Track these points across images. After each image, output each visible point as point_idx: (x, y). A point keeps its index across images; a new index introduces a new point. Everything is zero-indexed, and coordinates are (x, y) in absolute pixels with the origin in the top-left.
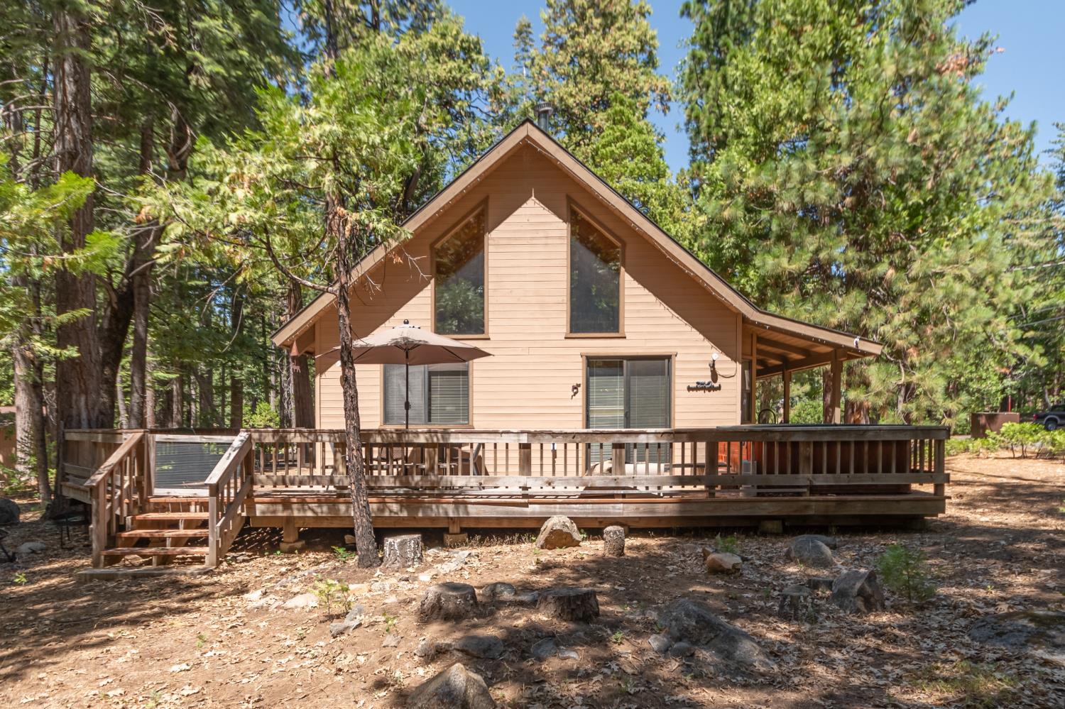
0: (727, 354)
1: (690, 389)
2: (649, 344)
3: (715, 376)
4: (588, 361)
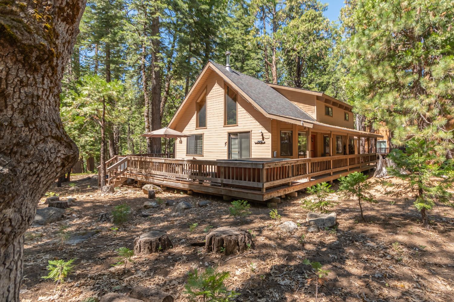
0: (267, 130)
1: (256, 143)
2: (245, 127)
3: (263, 139)
4: (230, 134)
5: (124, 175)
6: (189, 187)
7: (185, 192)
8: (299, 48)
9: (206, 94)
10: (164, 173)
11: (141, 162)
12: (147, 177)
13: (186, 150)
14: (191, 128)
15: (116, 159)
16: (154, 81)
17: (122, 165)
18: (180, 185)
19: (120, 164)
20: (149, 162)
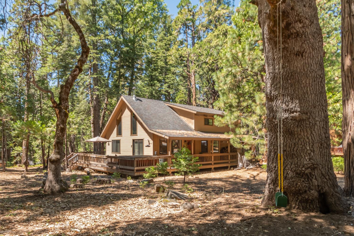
0: (151, 139)
1: (146, 146)
2: (141, 137)
3: (149, 144)
4: (134, 140)
5: (77, 164)
6: (107, 170)
7: (106, 173)
8: (211, 61)
9: (122, 115)
10: (96, 163)
11: (85, 157)
12: (88, 165)
13: (111, 150)
14: (114, 136)
15: (72, 155)
16: (95, 101)
17: (76, 158)
18: (103, 169)
19: (74, 158)
20: (89, 157)
